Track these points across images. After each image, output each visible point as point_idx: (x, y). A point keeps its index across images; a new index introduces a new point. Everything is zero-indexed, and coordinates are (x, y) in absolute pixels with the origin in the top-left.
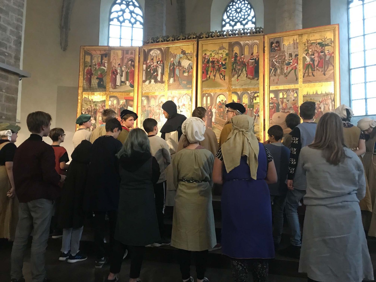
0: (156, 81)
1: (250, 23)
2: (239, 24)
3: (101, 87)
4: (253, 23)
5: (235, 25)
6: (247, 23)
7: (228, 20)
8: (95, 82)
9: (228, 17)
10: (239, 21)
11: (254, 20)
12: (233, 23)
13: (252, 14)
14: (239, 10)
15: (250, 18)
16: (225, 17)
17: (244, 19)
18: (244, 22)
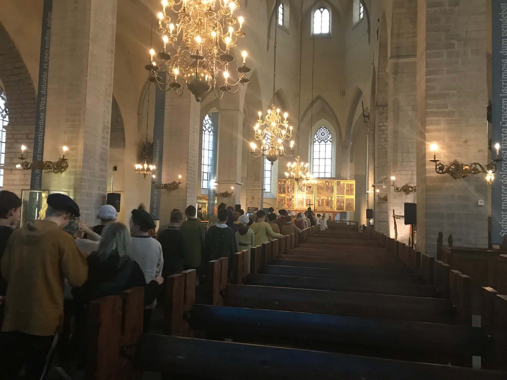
0: (302, 191)
1: (329, 141)
2: (323, 141)
3: (284, 192)
4: (330, 142)
5: (321, 142)
6: (327, 142)
7: (317, 139)
8: (282, 190)
9: (317, 137)
10: (323, 140)
11: (331, 140)
12: (320, 141)
13: (330, 137)
14: (323, 134)
15: (329, 139)
16: (315, 137)
17: (326, 139)
18: (326, 141)
